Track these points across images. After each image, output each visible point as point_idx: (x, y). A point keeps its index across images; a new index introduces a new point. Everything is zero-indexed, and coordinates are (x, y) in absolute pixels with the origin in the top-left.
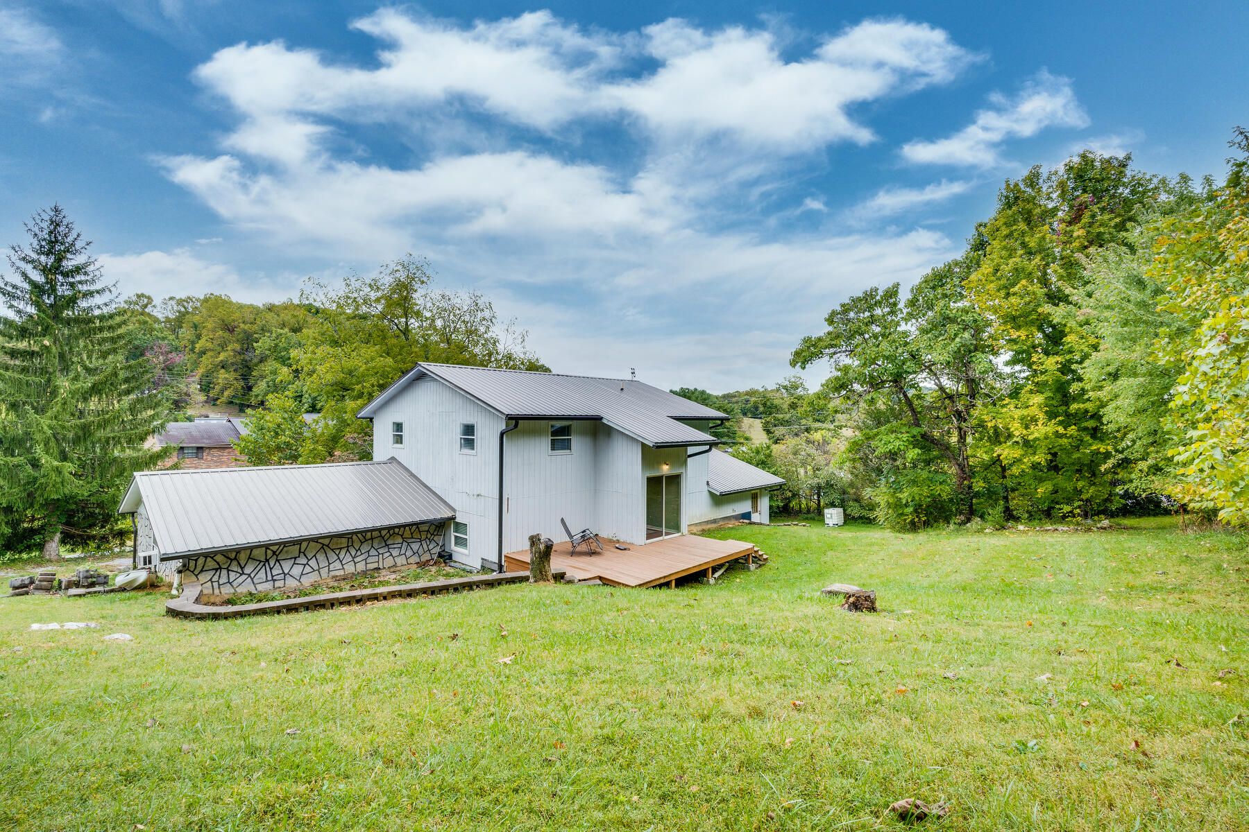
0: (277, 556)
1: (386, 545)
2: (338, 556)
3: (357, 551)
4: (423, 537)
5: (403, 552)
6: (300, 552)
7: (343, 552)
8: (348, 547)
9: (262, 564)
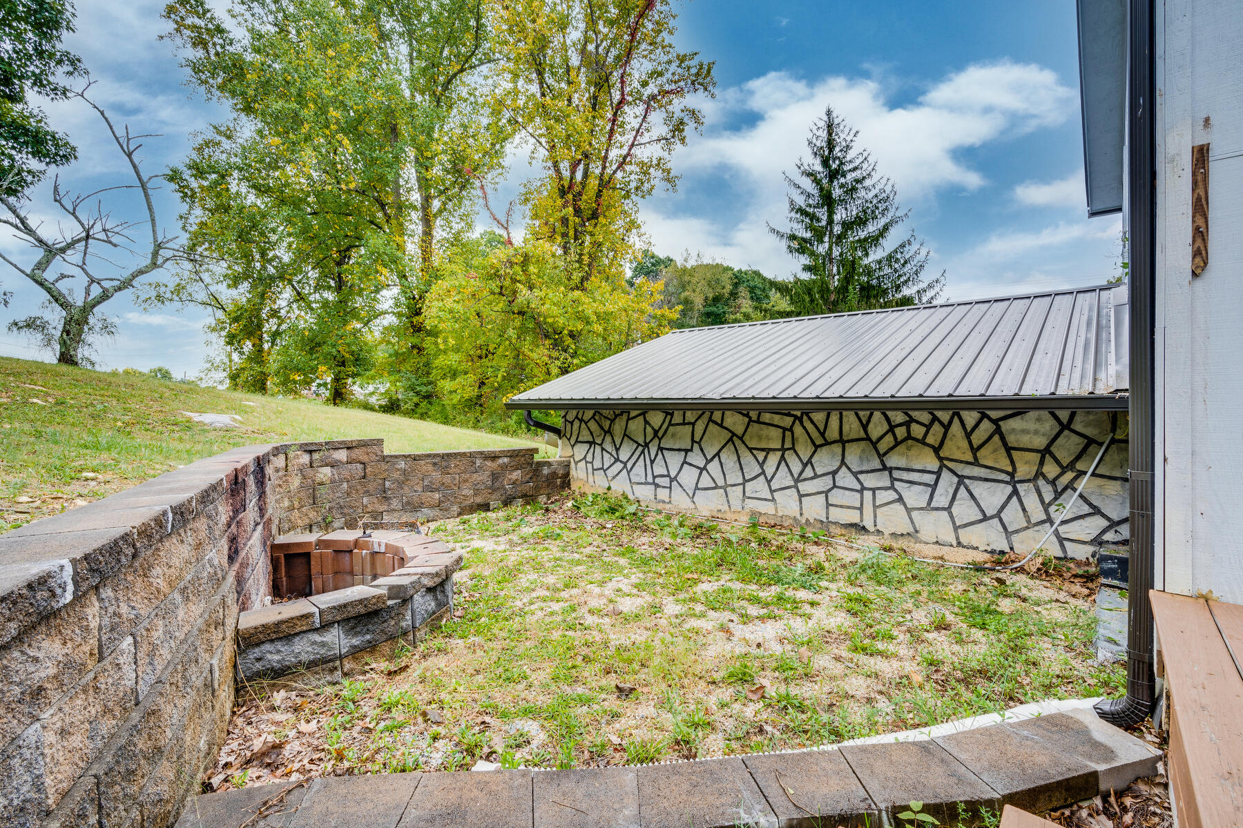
0: (660, 439)
1: (885, 468)
2: (762, 465)
3: (805, 465)
4: (1024, 470)
5: (941, 499)
6: (693, 441)
7: (773, 459)
8: (783, 450)
9: (640, 449)
